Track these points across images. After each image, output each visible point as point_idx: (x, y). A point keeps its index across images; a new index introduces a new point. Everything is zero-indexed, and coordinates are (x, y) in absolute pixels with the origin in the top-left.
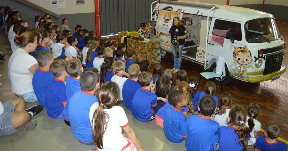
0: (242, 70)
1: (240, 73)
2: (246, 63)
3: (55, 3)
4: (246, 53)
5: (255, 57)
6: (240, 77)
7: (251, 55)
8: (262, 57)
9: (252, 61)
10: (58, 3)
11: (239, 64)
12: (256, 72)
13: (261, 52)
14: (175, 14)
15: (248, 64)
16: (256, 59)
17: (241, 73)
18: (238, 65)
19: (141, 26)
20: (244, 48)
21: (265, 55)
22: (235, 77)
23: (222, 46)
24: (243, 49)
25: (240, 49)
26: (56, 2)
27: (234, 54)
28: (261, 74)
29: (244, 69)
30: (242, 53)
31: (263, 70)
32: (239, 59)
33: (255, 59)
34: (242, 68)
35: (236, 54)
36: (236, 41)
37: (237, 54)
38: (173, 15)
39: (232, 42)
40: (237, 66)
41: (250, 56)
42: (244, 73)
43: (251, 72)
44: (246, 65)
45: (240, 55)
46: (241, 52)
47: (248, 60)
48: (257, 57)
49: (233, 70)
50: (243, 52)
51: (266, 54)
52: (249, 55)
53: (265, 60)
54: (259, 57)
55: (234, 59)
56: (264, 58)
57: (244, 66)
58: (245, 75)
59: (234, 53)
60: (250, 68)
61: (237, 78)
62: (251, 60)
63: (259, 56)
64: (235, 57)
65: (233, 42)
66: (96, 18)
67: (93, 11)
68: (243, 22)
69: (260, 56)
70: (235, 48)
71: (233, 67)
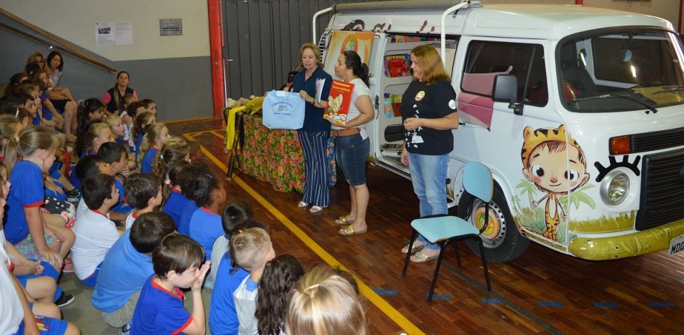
0: (552, 214)
1: (547, 223)
2: (566, 185)
3: (106, 33)
4: (564, 148)
5: (598, 165)
6: (548, 238)
7: (580, 155)
8: (625, 163)
9: (585, 180)
10: (112, 33)
11: (543, 189)
12: (605, 222)
13: (619, 145)
14: (367, 39)
15: (573, 190)
16: (603, 172)
17: (552, 223)
18: (540, 195)
19: (289, 82)
20: (556, 132)
21: (638, 158)
22: (533, 237)
23: (489, 129)
24: (551, 136)
25: (541, 137)
26: (109, 29)
27: (526, 155)
28: (629, 227)
29: (559, 207)
30: (550, 150)
31: (632, 212)
32: (541, 172)
33: (597, 173)
34: (552, 203)
35: (530, 155)
36: (528, 109)
37: (535, 153)
38: (363, 41)
39: (516, 113)
40: (537, 200)
41: (577, 161)
42: (561, 223)
43: (586, 220)
44: (566, 193)
45: (544, 159)
46: (546, 148)
47: (572, 176)
48: (606, 164)
49: (526, 211)
50: (553, 145)
51: (642, 154)
52: (575, 158)
53: (638, 174)
54: (614, 164)
55: (526, 170)
56: (633, 167)
57: (558, 196)
58: (564, 231)
59: (524, 151)
60: (582, 204)
61: (539, 239)
62: (583, 176)
63: (612, 160)
64: (528, 166)
65: (519, 112)
66: (214, 70)
67: (205, 51)
68: (551, 40)
69: (619, 159)
70: (526, 133)
71: (525, 203)
